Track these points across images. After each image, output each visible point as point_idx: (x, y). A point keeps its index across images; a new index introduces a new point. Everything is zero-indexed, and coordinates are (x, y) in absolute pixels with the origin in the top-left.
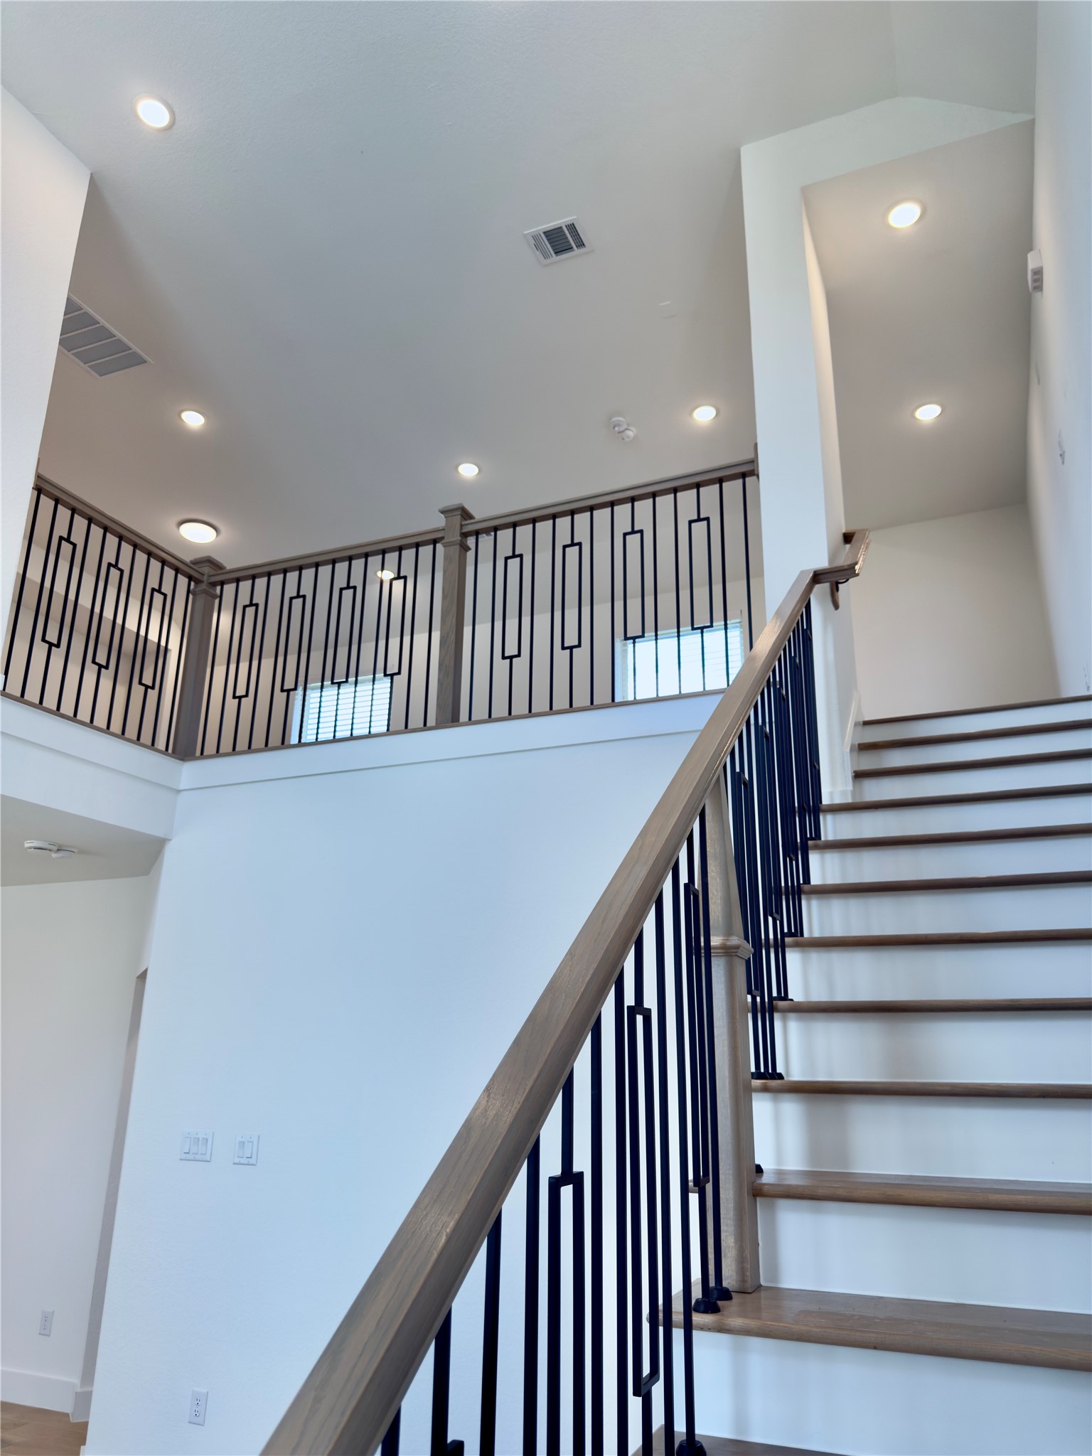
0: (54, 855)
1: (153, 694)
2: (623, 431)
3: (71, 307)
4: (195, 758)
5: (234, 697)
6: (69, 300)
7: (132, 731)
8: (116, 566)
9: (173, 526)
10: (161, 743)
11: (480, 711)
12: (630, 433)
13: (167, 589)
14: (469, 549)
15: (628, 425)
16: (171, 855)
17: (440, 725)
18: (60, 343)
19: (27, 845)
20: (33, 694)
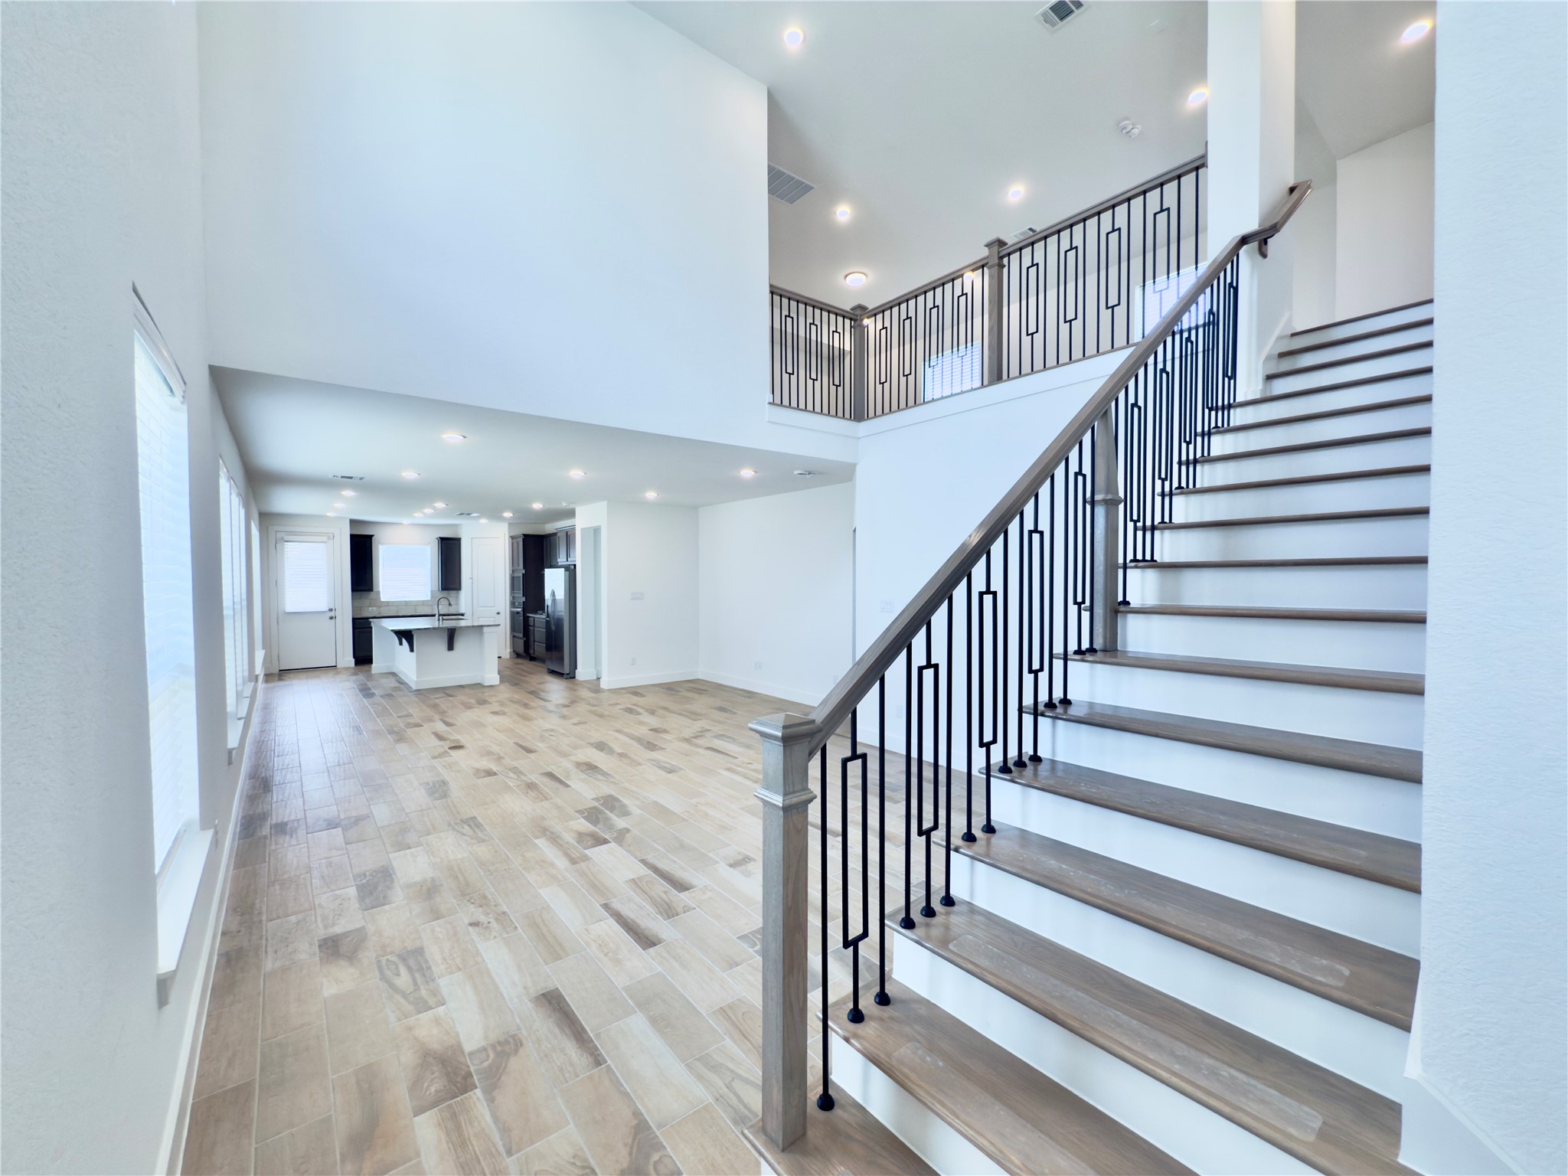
0: (808, 476)
1: (840, 389)
2: (1130, 131)
3: (771, 169)
4: (865, 420)
5: (880, 383)
6: (769, 166)
7: (833, 412)
8: (813, 324)
9: (843, 279)
10: (847, 415)
11: (1014, 371)
12: (1136, 131)
13: (840, 330)
14: (1005, 266)
15: (1133, 124)
16: (859, 470)
17: (991, 384)
18: (769, 193)
19: (795, 473)
20: (786, 402)
